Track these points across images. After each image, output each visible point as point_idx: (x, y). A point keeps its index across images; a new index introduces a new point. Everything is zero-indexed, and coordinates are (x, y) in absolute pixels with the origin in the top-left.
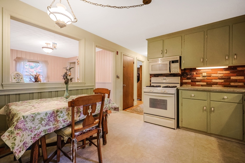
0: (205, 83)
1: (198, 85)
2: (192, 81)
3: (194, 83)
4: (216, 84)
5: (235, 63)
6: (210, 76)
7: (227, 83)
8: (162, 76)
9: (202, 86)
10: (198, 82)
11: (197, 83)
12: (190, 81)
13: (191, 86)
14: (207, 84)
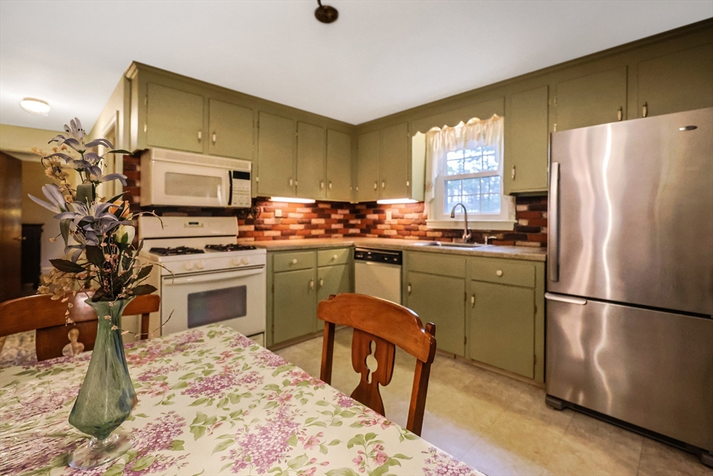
0: (278, 233)
1: (268, 238)
2: (256, 229)
3: (260, 233)
4: (293, 233)
5: (326, 196)
6: (286, 218)
7: (308, 231)
8: (177, 214)
9: (274, 238)
10: (267, 229)
11: (267, 233)
12: (252, 228)
13: (255, 240)
14: (282, 235)
